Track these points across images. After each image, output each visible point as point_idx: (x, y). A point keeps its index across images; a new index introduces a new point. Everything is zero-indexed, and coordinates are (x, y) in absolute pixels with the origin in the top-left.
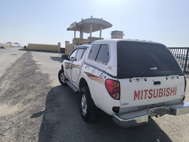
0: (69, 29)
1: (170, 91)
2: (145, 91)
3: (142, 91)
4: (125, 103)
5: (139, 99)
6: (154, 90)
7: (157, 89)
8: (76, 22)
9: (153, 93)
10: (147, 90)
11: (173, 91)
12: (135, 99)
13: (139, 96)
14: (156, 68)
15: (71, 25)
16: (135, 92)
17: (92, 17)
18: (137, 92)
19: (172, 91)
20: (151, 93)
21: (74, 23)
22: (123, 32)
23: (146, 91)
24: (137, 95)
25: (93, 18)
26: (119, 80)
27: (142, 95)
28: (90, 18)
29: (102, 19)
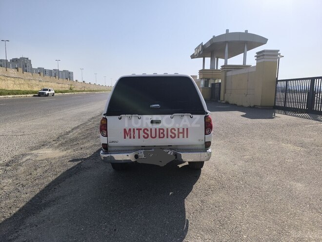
0: (193, 57)
1: (176, 132)
2: (137, 129)
3: (134, 129)
4: (114, 140)
5: (130, 138)
6: (151, 129)
7: (156, 129)
8: (202, 43)
9: (149, 133)
10: (141, 129)
11: (183, 133)
12: (125, 138)
13: (130, 135)
14: (158, 105)
15: (195, 49)
16: (125, 130)
17: (227, 31)
18: (127, 131)
19: (179, 133)
20: (146, 133)
21: (199, 46)
22: (279, 51)
23: (139, 130)
24: (127, 133)
25: (229, 32)
26: (107, 117)
27: (134, 133)
28: (225, 33)
29: (246, 31)
